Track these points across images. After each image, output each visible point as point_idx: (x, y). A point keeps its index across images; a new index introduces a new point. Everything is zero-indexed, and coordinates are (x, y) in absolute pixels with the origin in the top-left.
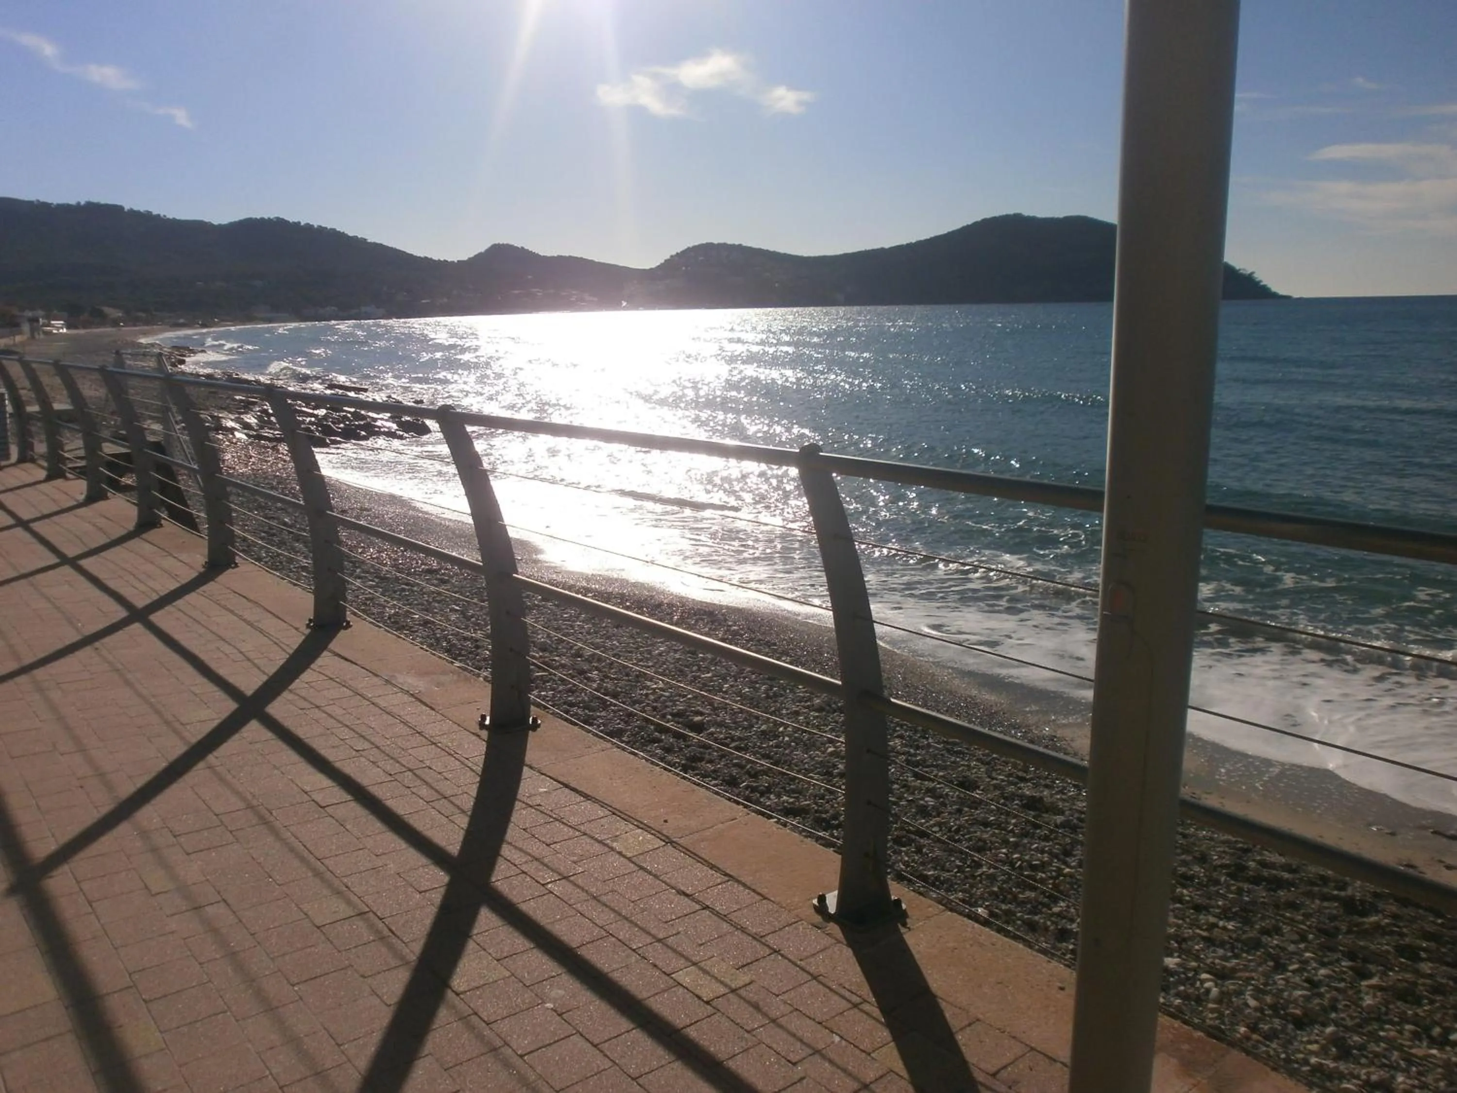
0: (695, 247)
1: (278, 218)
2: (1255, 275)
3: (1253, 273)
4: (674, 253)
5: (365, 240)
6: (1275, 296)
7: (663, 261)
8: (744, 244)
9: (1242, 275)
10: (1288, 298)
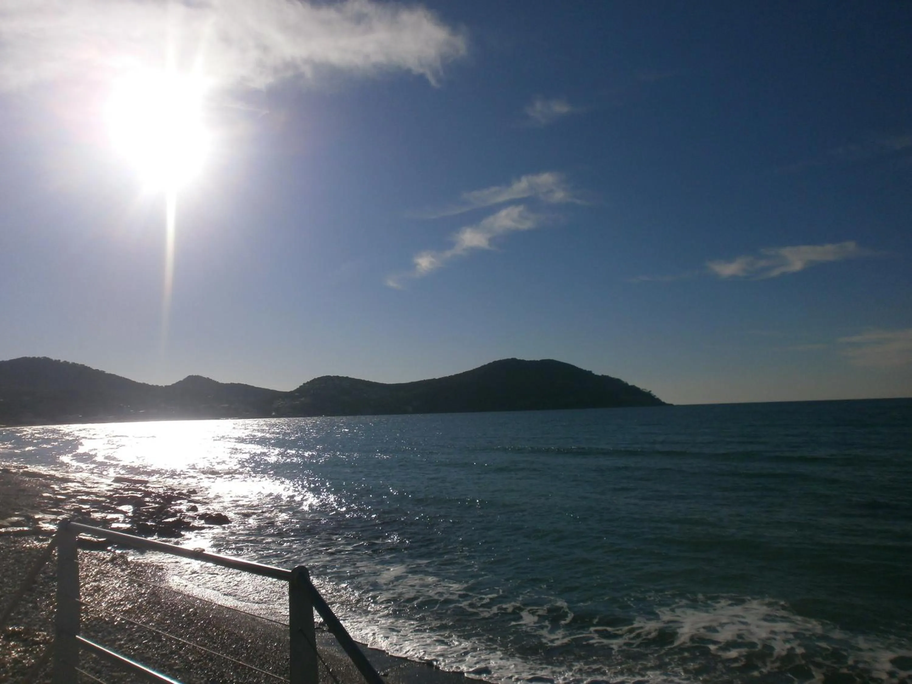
0: (319, 378)
1: (45, 358)
2: (652, 392)
3: (650, 391)
4: (305, 382)
5: (104, 372)
6: (664, 404)
7: (298, 387)
8: (350, 377)
9: (644, 392)
10: (671, 405)
